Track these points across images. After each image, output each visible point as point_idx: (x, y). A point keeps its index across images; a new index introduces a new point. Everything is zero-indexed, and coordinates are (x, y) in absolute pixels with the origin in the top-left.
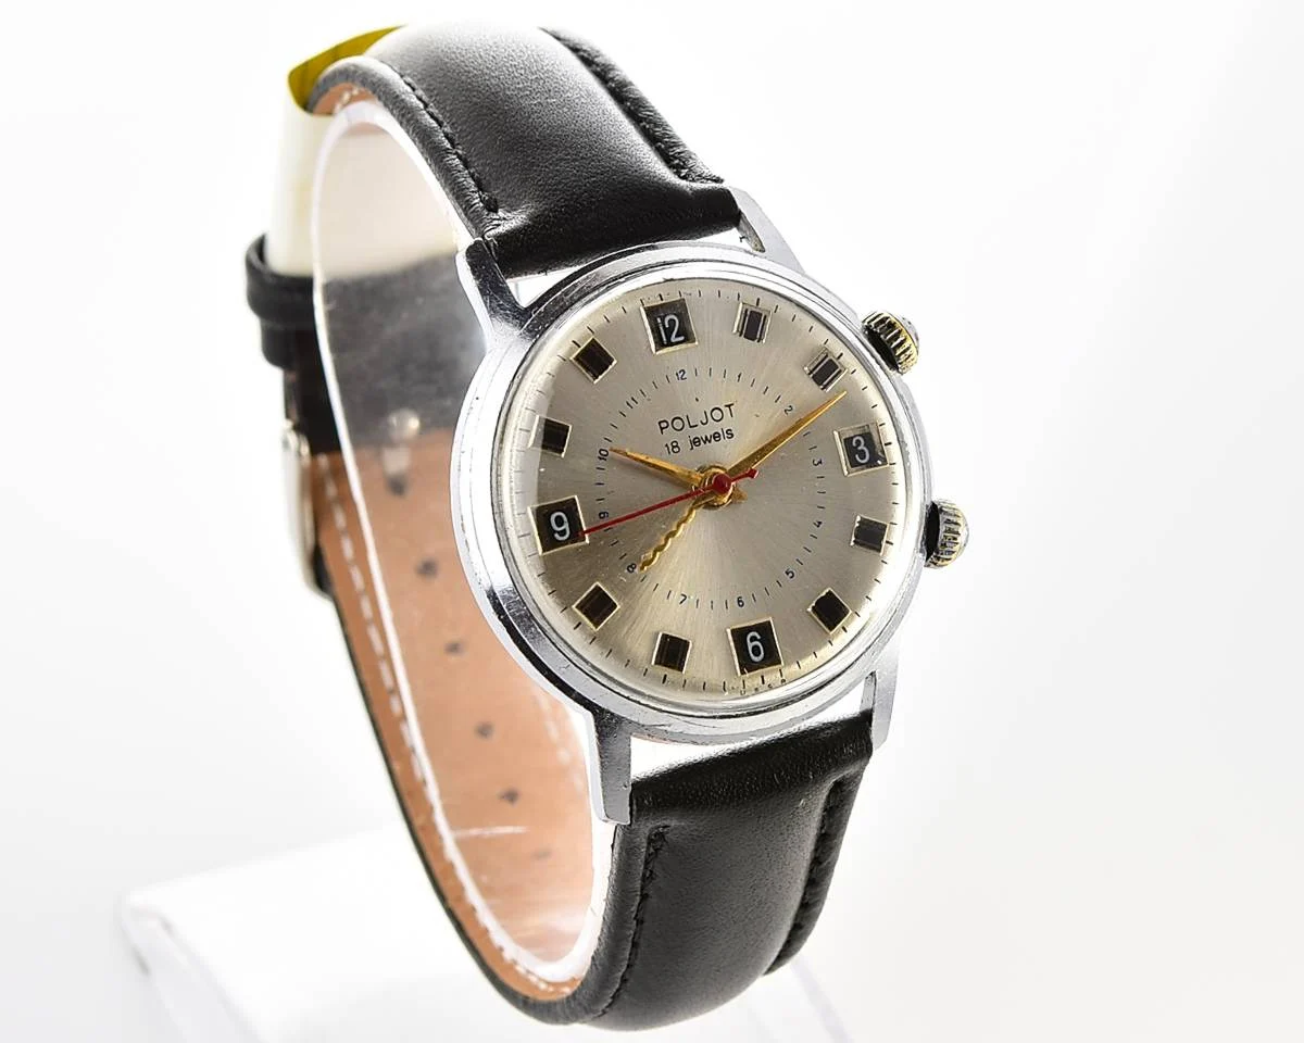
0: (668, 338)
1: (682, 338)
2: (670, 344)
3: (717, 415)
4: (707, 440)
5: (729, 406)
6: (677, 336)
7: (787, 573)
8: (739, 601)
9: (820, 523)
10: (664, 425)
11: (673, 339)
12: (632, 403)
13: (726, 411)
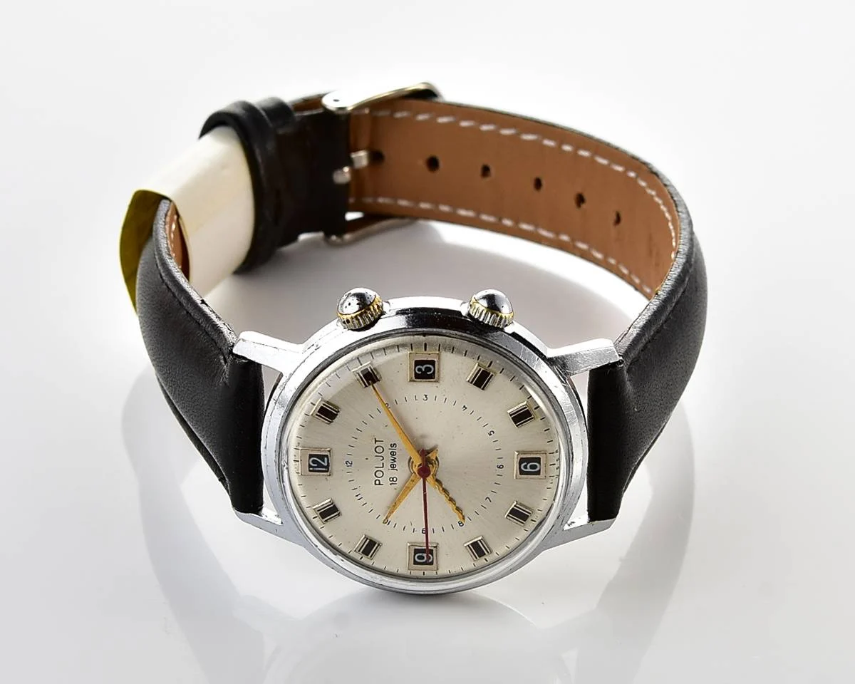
0: (323, 467)
1: (326, 459)
2: (327, 467)
3: (379, 450)
4: (394, 460)
5: (376, 441)
6: (324, 461)
7: (490, 435)
8: (499, 467)
9: (464, 407)
10: (377, 482)
11: (326, 464)
12: (359, 497)
13: (378, 444)
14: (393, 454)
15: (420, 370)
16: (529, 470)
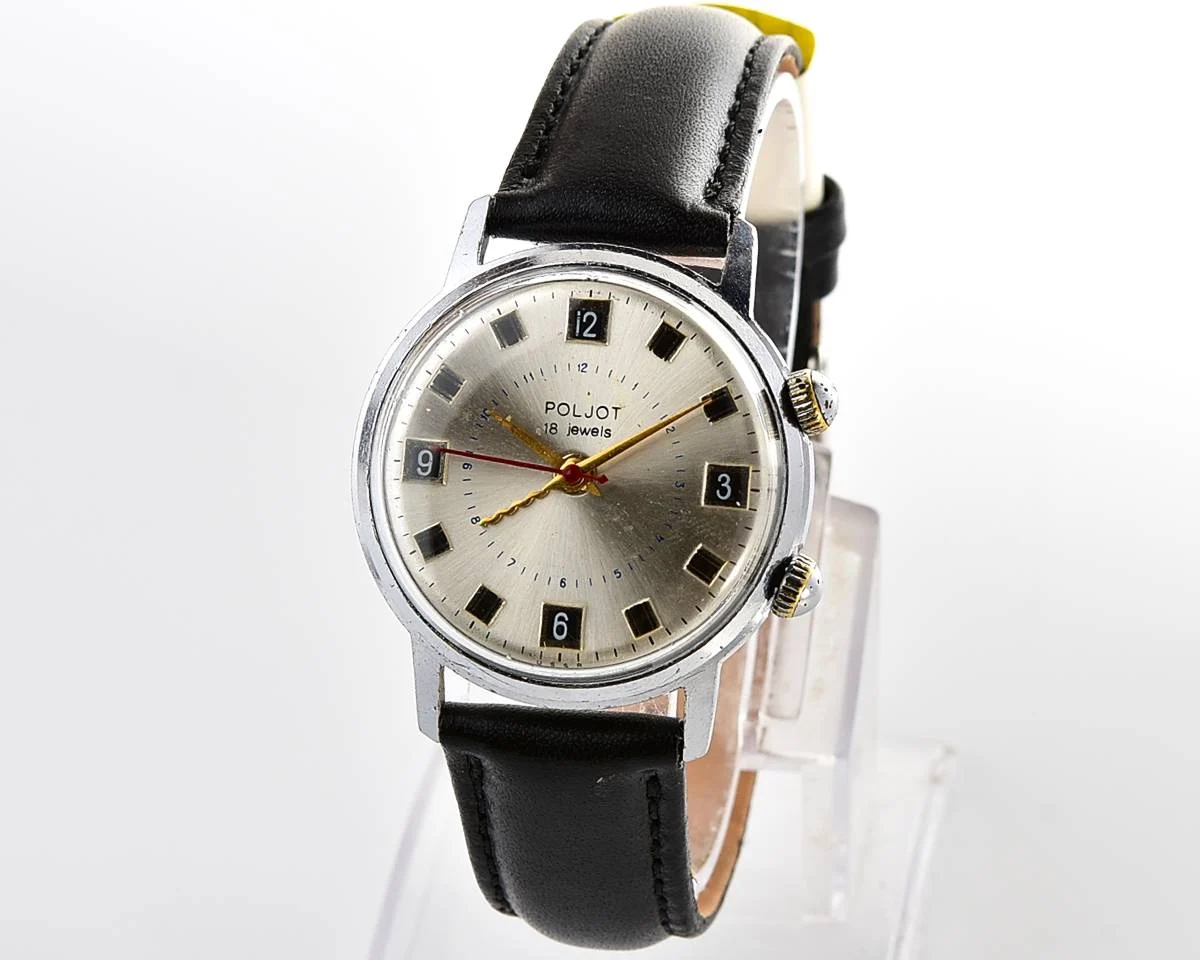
0: (582, 330)
1: (594, 335)
2: (581, 337)
3: (603, 413)
4: (585, 432)
5: (616, 409)
6: (589, 333)
7: (615, 573)
8: (562, 581)
10: (550, 406)
12: (529, 378)
13: (612, 412)
14: (595, 431)
15: (724, 480)
16: (556, 623)
